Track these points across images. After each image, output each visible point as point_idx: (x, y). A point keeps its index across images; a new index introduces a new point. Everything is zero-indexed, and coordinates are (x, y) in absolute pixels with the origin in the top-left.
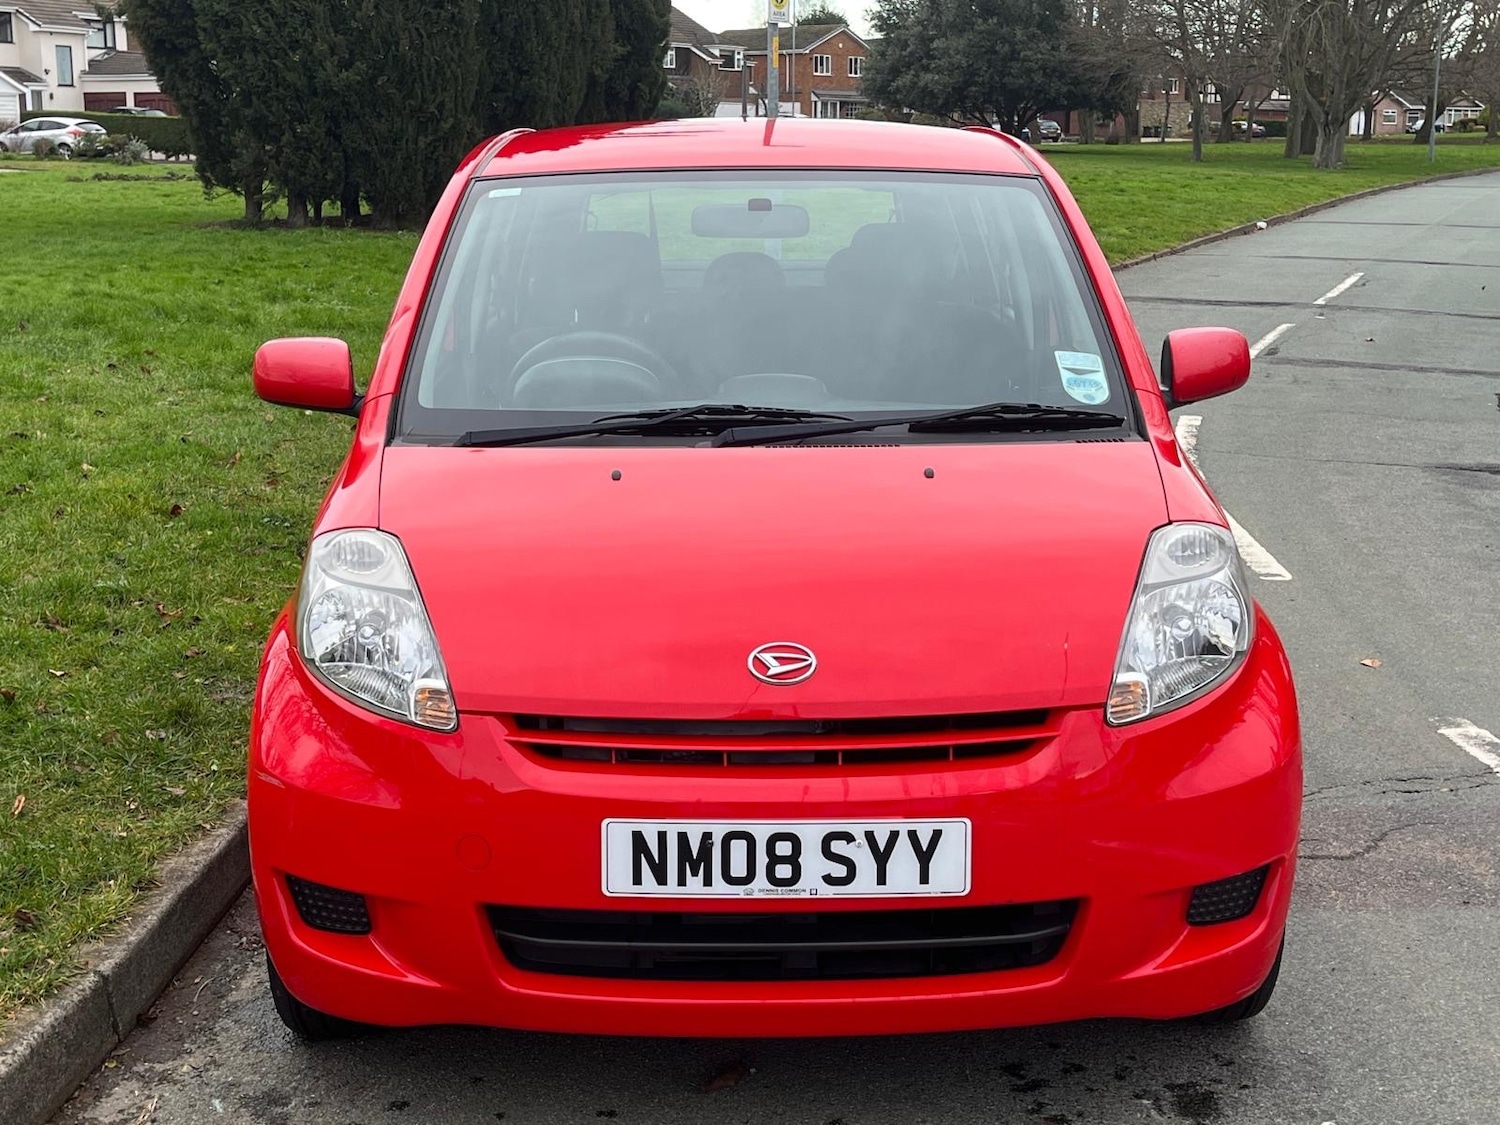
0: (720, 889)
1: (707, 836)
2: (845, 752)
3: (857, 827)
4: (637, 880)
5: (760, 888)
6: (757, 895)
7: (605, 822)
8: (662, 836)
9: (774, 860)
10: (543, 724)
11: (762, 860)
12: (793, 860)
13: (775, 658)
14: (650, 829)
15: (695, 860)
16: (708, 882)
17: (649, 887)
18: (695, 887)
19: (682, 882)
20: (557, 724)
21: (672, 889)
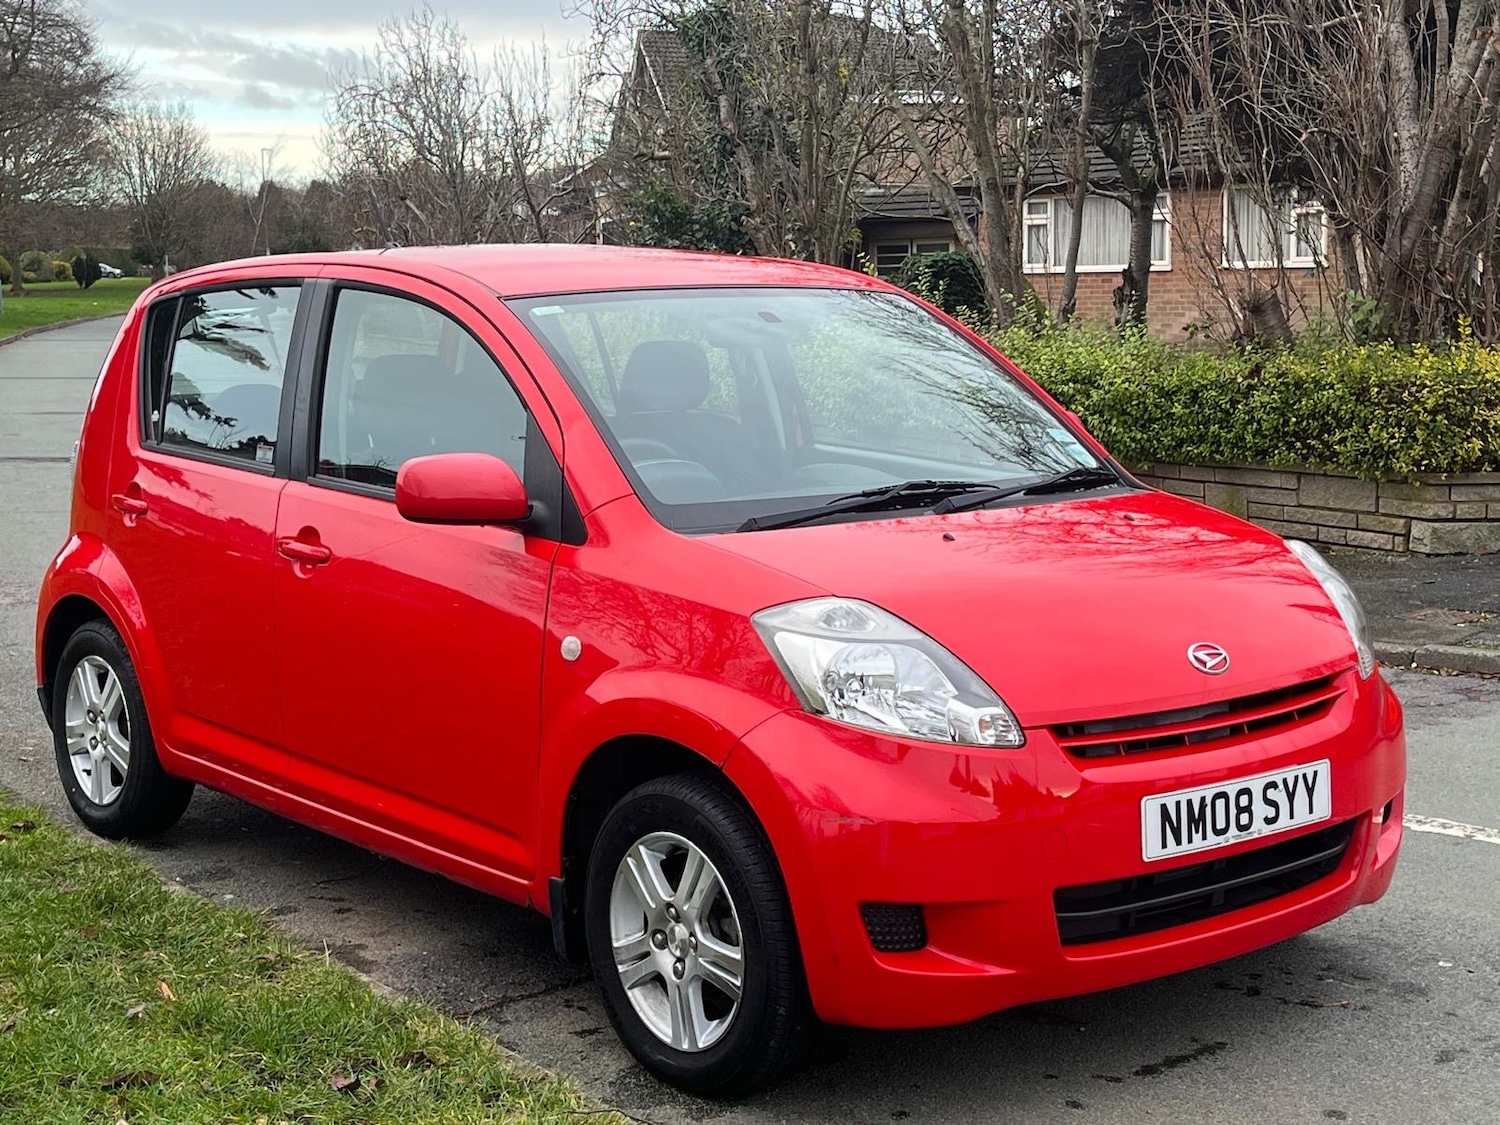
0: (1213, 841)
1: (1203, 799)
2: (1248, 723)
3: (1276, 776)
4: (1164, 846)
5: (1233, 836)
6: (1232, 841)
7: (1145, 799)
8: (1178, 804)
9: (1240, 810)
10: (1071, 731)
11: (1233, 811)
12: (1248, 809)
13: (1208, 655)
14: (1169, 799)
15: (1197, 821)
16: (1204, 838)
17: (1173, 849)
18: (1198, 844)
19: (1190, 841)
20: (1079, 729)
21: (1186, 848)
